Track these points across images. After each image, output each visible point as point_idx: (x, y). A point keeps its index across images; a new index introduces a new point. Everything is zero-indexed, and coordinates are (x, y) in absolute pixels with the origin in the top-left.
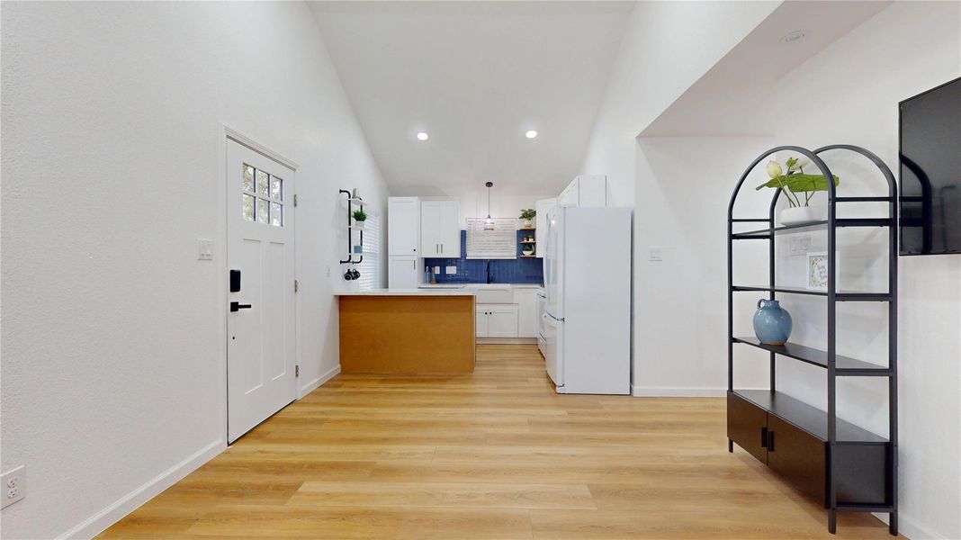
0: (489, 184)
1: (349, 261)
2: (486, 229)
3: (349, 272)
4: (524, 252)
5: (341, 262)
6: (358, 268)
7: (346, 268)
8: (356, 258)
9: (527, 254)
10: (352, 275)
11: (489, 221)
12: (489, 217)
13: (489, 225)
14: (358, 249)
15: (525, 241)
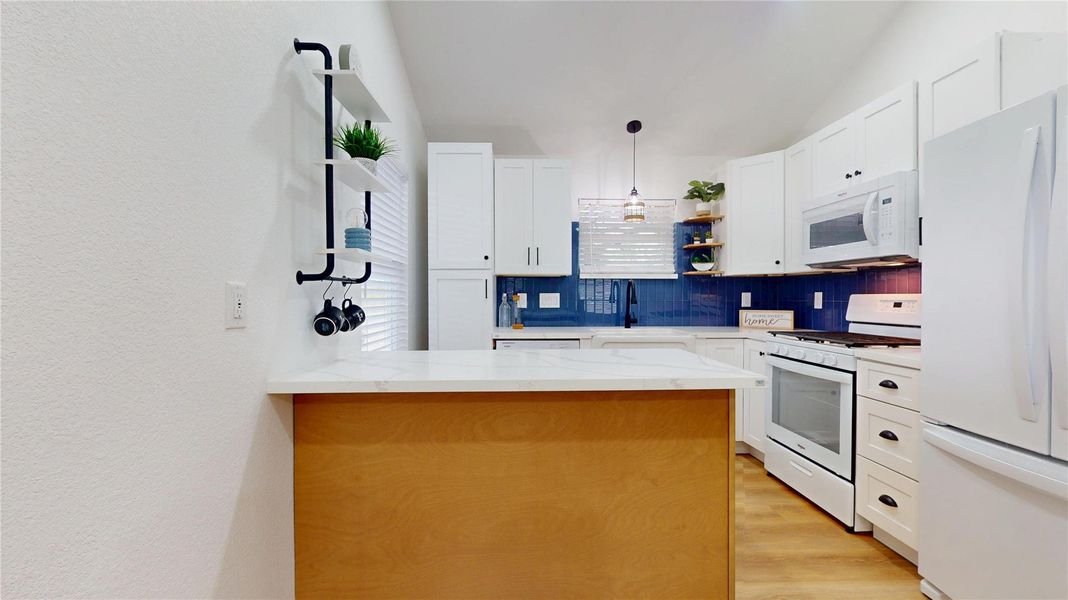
0: (634, 127)
1: (325, 276)
2: (627, 217)
3: (329, 308)
4: (695, 265)
5: (301, 278)
6: (358, 295)
7: (316, 296)
8: (349, 265)
9: (701, 268)
10: (336, 319)
11: (634, 200)
12: (634, 192)
13: (635, 209)
14: (356, 238)
15: (697, 243)
